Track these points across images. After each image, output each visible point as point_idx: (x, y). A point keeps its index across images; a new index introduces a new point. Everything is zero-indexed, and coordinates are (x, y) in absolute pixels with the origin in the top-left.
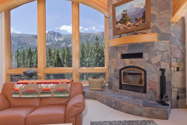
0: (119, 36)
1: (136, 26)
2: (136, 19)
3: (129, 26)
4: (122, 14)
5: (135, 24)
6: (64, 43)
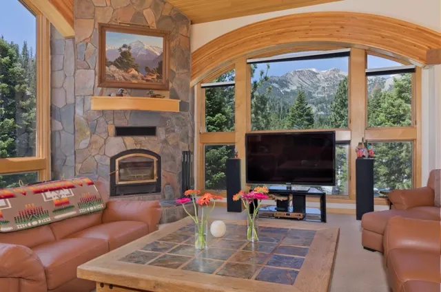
1: (147, 80)
2: (147, 69)
4: (120, 49)
5: (145, 77)
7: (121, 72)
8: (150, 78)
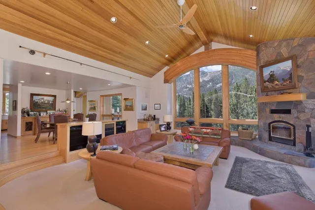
0: (266, 93)
1: (284, 85)
2: (283, 80)
3: (276, 85)
4: (269, 74)
5: (282, 84)
6: (211, 83)
7: (271, 84)
8: (285, 84)
